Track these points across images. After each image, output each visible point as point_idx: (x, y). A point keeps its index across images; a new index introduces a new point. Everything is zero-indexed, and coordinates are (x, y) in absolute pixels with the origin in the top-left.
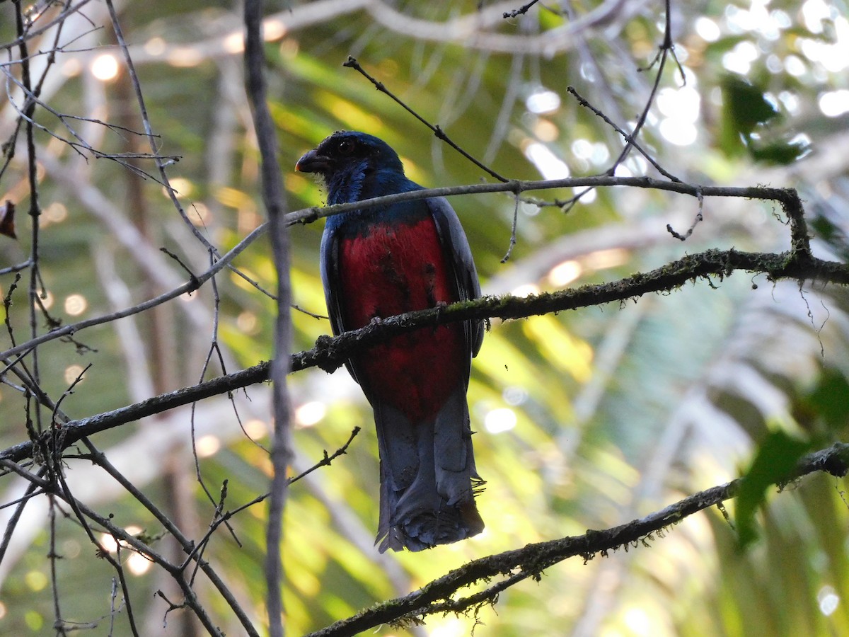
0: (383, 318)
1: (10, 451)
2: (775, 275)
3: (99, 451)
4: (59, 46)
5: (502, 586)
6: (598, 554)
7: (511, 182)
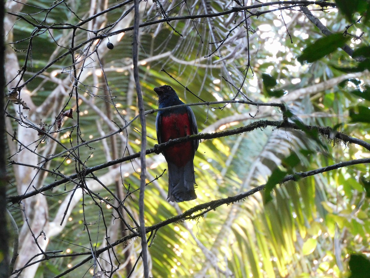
0: (172, 140)
1: (72, 176)
2: (278, 127)
3: (95, 176)
4: (84, 66)
5: (205, 212)
6: (231, 203)
7: (206, 102)
